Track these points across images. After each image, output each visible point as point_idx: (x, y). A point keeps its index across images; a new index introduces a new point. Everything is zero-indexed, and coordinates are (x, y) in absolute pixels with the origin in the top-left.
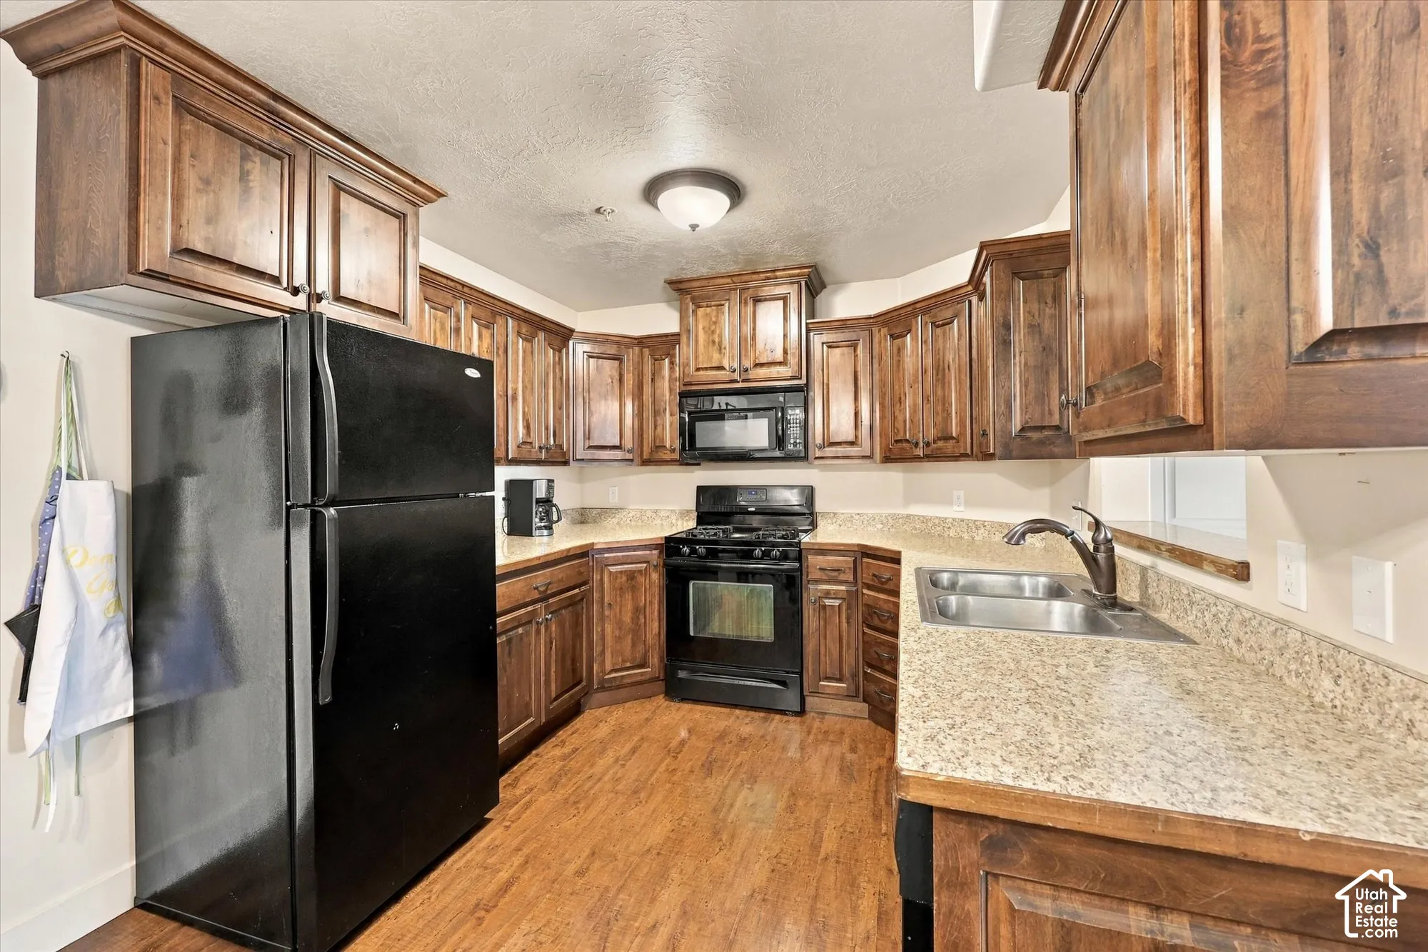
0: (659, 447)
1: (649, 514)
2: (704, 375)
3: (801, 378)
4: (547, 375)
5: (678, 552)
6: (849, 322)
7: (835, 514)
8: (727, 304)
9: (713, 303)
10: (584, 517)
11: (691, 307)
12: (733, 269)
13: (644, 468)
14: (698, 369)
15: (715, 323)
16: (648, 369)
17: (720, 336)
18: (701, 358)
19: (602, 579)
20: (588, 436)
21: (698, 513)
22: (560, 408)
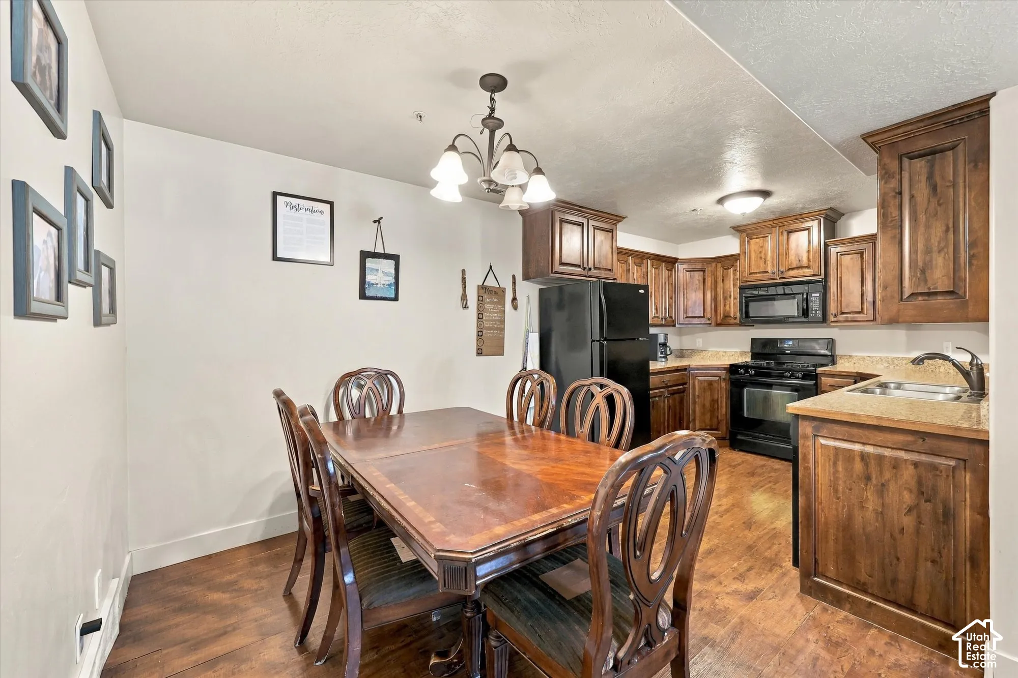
0: (726, 316)
1: (721, 353)
2: (754, 277)
3: (820, 275)
4: (665, 283)
5: (737, 372)
6: (856, 239)
7: (850, 356)
8: (770, 236)
9: (760, 236)
10: (681, 354)
11: (747, 239)
12: (772, 217)
13: (717, 327)
14: (751, 274)
15: (762, 247)
16: (720, 274)
17: (765, 254)
18: (753, 267)
19: (694, 382)
20: (686, 312)
21: (752, 353)
22: (671, 298)
